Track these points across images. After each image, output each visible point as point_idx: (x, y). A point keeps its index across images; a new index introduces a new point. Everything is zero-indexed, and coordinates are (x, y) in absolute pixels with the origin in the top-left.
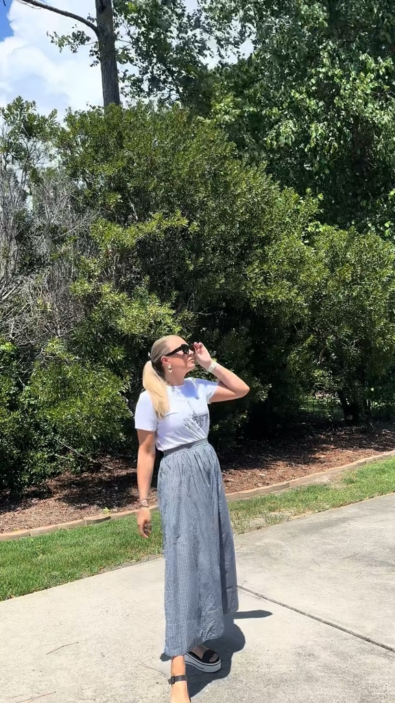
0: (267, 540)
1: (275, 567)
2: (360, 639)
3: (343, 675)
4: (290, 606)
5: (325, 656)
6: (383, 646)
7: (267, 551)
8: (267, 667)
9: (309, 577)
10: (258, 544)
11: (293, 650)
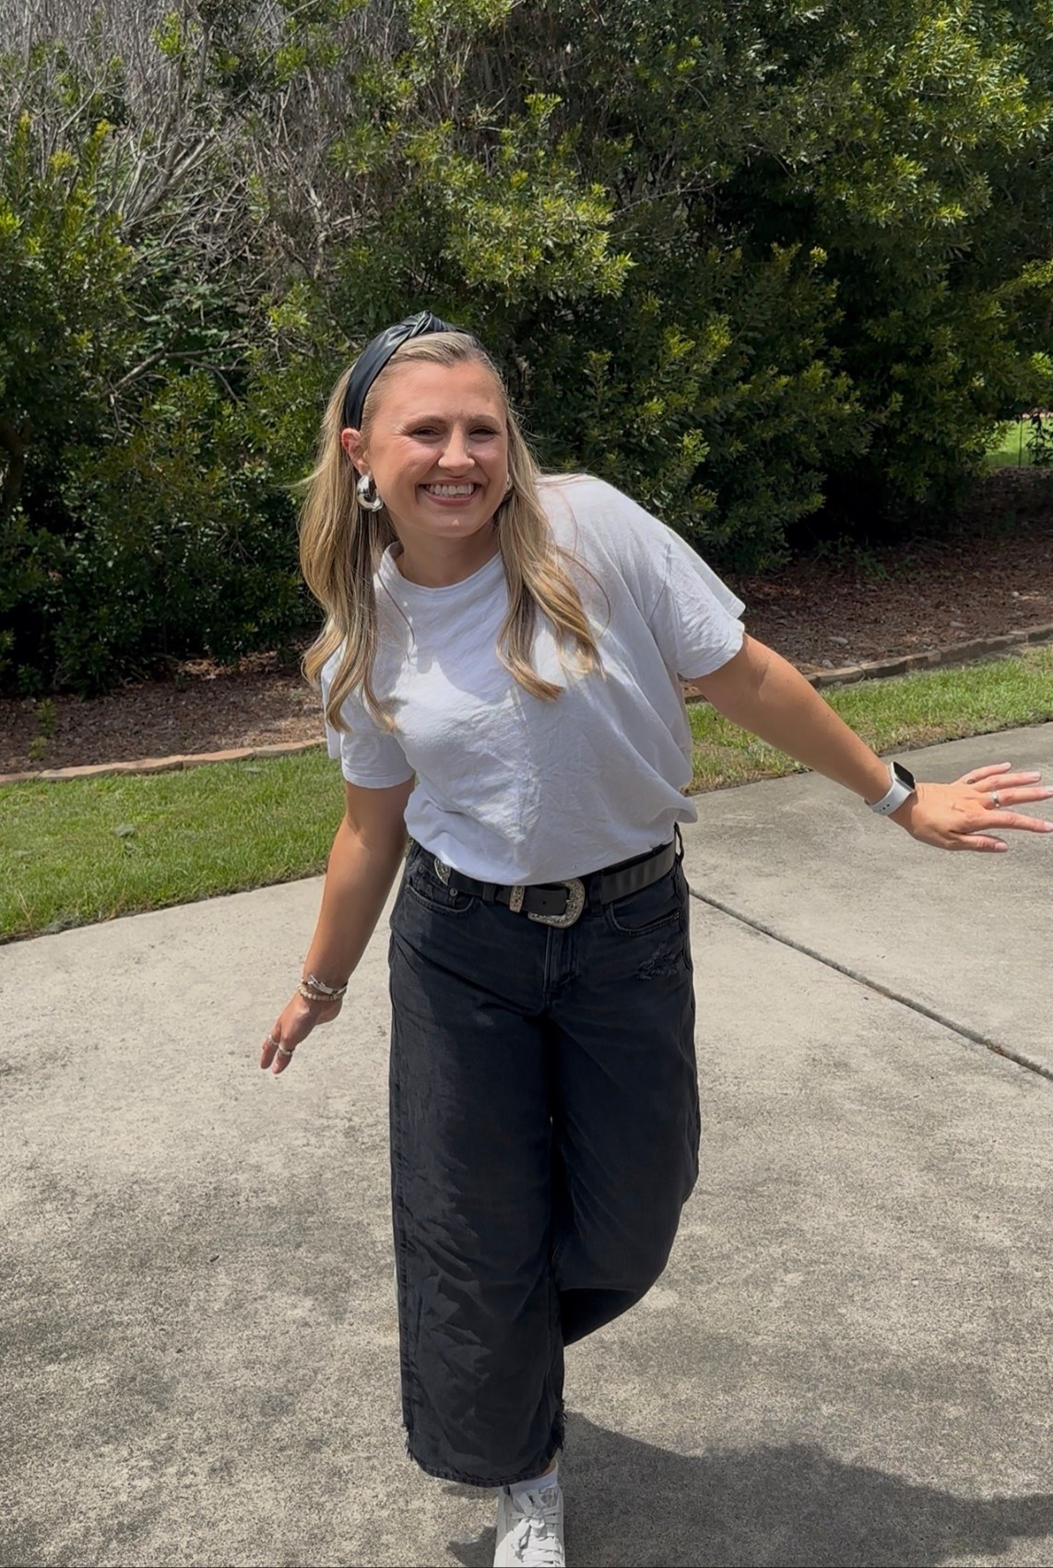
0: (810, 801)
1: (814, 865)
2: (967, 1041)
3: (902, 1113)
4: (824, 955)
5: (872, 1070)
6: (1017, 1059)
7: (805, 826)
8: (736, 1081)
9: (889, 893)
10: (787, 808)
11: (804, 1051)
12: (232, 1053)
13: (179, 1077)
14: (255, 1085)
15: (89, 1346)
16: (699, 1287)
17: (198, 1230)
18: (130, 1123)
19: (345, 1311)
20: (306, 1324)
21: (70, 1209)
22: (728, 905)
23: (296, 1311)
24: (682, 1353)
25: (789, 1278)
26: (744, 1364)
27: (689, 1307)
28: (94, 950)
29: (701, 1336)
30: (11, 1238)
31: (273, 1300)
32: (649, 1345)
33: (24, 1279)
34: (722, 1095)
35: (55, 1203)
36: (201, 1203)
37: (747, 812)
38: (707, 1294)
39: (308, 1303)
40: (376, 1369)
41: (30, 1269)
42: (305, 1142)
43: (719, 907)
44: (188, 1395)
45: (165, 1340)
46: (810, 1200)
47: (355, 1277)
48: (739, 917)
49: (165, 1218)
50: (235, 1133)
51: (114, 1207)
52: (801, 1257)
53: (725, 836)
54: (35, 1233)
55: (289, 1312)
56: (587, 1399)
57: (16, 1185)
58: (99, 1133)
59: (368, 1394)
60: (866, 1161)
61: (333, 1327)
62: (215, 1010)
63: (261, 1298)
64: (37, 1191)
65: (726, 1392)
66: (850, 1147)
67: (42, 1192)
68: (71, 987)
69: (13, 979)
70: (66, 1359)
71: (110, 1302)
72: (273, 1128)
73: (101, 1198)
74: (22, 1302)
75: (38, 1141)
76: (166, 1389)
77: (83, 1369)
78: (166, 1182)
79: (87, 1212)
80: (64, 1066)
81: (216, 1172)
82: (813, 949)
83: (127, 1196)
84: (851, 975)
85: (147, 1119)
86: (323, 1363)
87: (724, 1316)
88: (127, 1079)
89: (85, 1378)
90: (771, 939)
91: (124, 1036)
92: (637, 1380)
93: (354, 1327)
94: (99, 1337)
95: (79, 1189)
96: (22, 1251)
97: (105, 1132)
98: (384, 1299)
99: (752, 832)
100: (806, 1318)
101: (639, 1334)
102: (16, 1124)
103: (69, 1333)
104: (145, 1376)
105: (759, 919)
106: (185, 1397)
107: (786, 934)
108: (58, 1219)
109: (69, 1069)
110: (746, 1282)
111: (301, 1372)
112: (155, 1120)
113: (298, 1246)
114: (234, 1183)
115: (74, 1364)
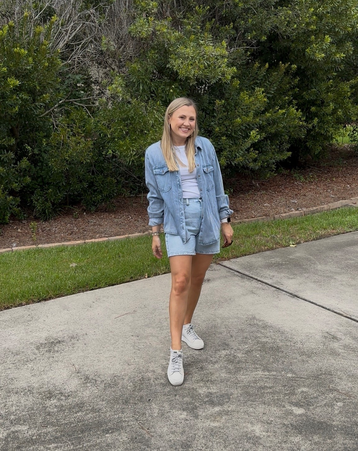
1: (306, 275)
4: (318, 304)
7: (299, 263)
8: (301, 343)
9: (333, 284)
10: (291, 257)
11: (321, 334)
12: (132, 336)
13: (117, 343)
14: (144, 345)
15: (118, 428)
16: (310, 407)
17: (141, 391)
18: (106, 358)
19: (198, 415)
20: (187, 420)
21: (96, 386)
22: (282, 288)
23: (182, 416)
24: (312, 427)
25: (338, 404)
26: (332, 430)
27: (309, 413)
28: (74, 303)
29: (316, 422)
30: (80, 395)
31: (173, 413)
32: (300, 425)
33: (89, 408)
34: (298, 348)
35: (90, 384)
36: (139, 382)
37: (278, 258)
38: (314, 409)
39: (185, 413)
40: (214, 433)
41: (89, 405)
42: (166, 363)
43: (278, 288)
44: (156, 443)
45: (142, 426)
46: (337, 380)
47: (197, 405)
48: (286, 292)
49: (129, 387)
50: (142, 360)
51: (110, 384)
52: (340, 397)
53: (273, 266)
54: (87, 393)
55: (180, 416)
56: (285, 442)
57: (75, 378)
58: (97, 361)
59: (214, 441)
60: (352, 368)
61: (196, 421)
62: (122, 322)
63: (169, 412)
64: (83, 380)
65: (330, 439)
66: (345, 363)
67: (85, 380)
68: (71, 315)
69: (50, 312)
70: (111, 433)
71: (120, 414)
72: (154, 359)
73: (105, 381)
74: (90, 415)
75: (77, 364)
76: (147, 441)
77: (118, 435)
78: (125, 376)
79: (102, 386)
80: (78, 340)
81: (140, 373)
82: (314, 302)
83: (113, 381)
84: (329, 310)
85: (112, 357)
86: (196, 432)
87: (321, 416)
88: (100, 344)
89: (120, 438)
90: (299, 299)
91: (95, 331)
92: (300, 436)
93: (203, 420)
94: (120, 425)
95: (97, 379)
96: (85, 399)
97: (99, 361)
98: (209, 412)
99: (282, 264)
100: (348, 416)
101: (296, 422)
102: (68, 359)
103: (109, 424)
104: (140, 437)
105: (293, 293)
106: (155, 443)
107: (303, 297)
108: (93, 389)
109: (80, 341)
110: (325, 405)
111: (190, 435)
112: (115, 357)
113: (176, 395)
114: (147, 376)
115: (114, 434)
